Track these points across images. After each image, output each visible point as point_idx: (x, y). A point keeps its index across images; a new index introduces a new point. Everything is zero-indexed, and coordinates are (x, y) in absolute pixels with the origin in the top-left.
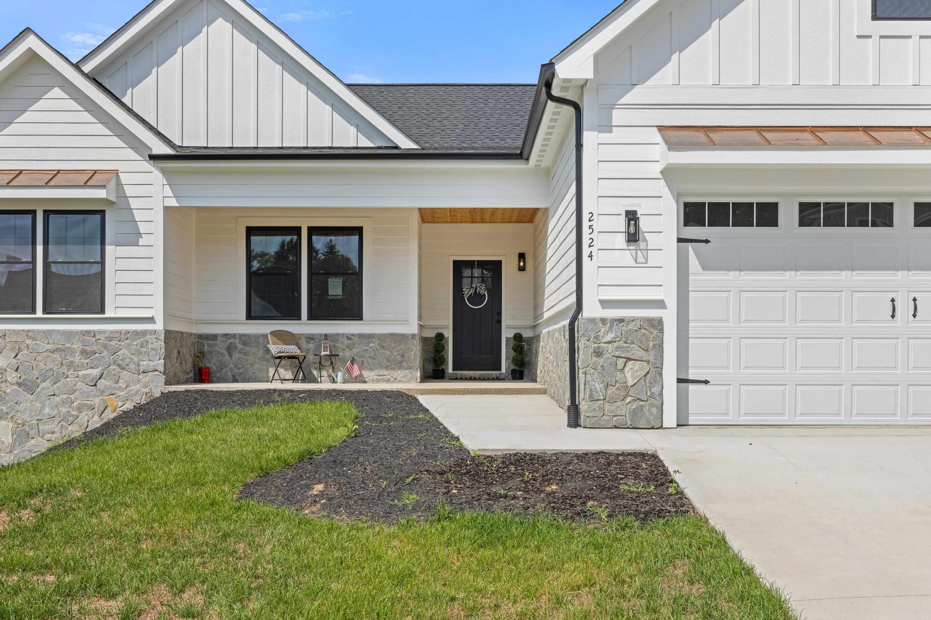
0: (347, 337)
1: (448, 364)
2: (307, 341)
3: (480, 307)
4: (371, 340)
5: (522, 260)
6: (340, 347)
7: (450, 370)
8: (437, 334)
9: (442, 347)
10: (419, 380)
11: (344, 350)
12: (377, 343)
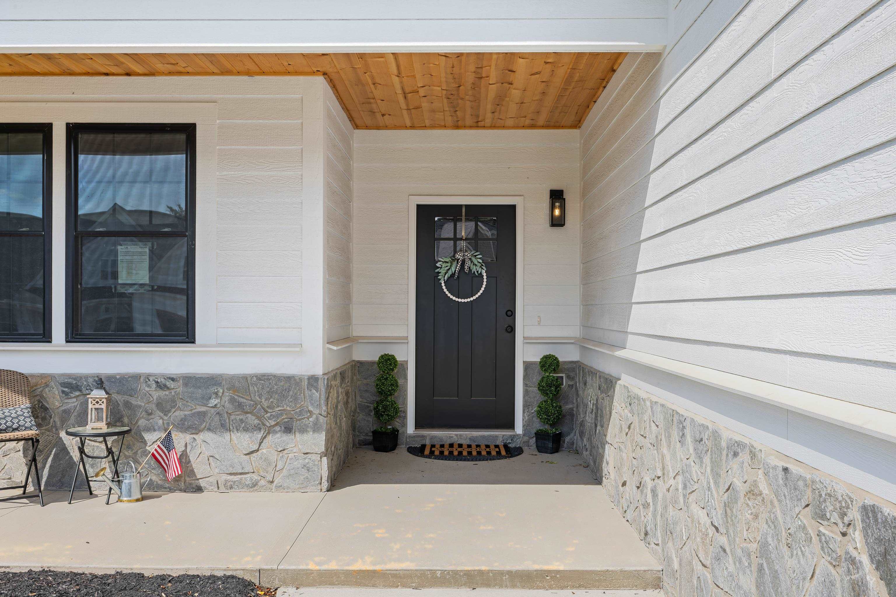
0: (157, 382)
1: (405, 417)
2: (63, 392)
3: (472, 299)
4: (214, 389)
5: (557, 204)
6: (140, 407)
7: (411, 428)
8: (382, 357)
9: (392, 385)
10: (325, 485)
11: (150, 414)
12: (226, 398)
